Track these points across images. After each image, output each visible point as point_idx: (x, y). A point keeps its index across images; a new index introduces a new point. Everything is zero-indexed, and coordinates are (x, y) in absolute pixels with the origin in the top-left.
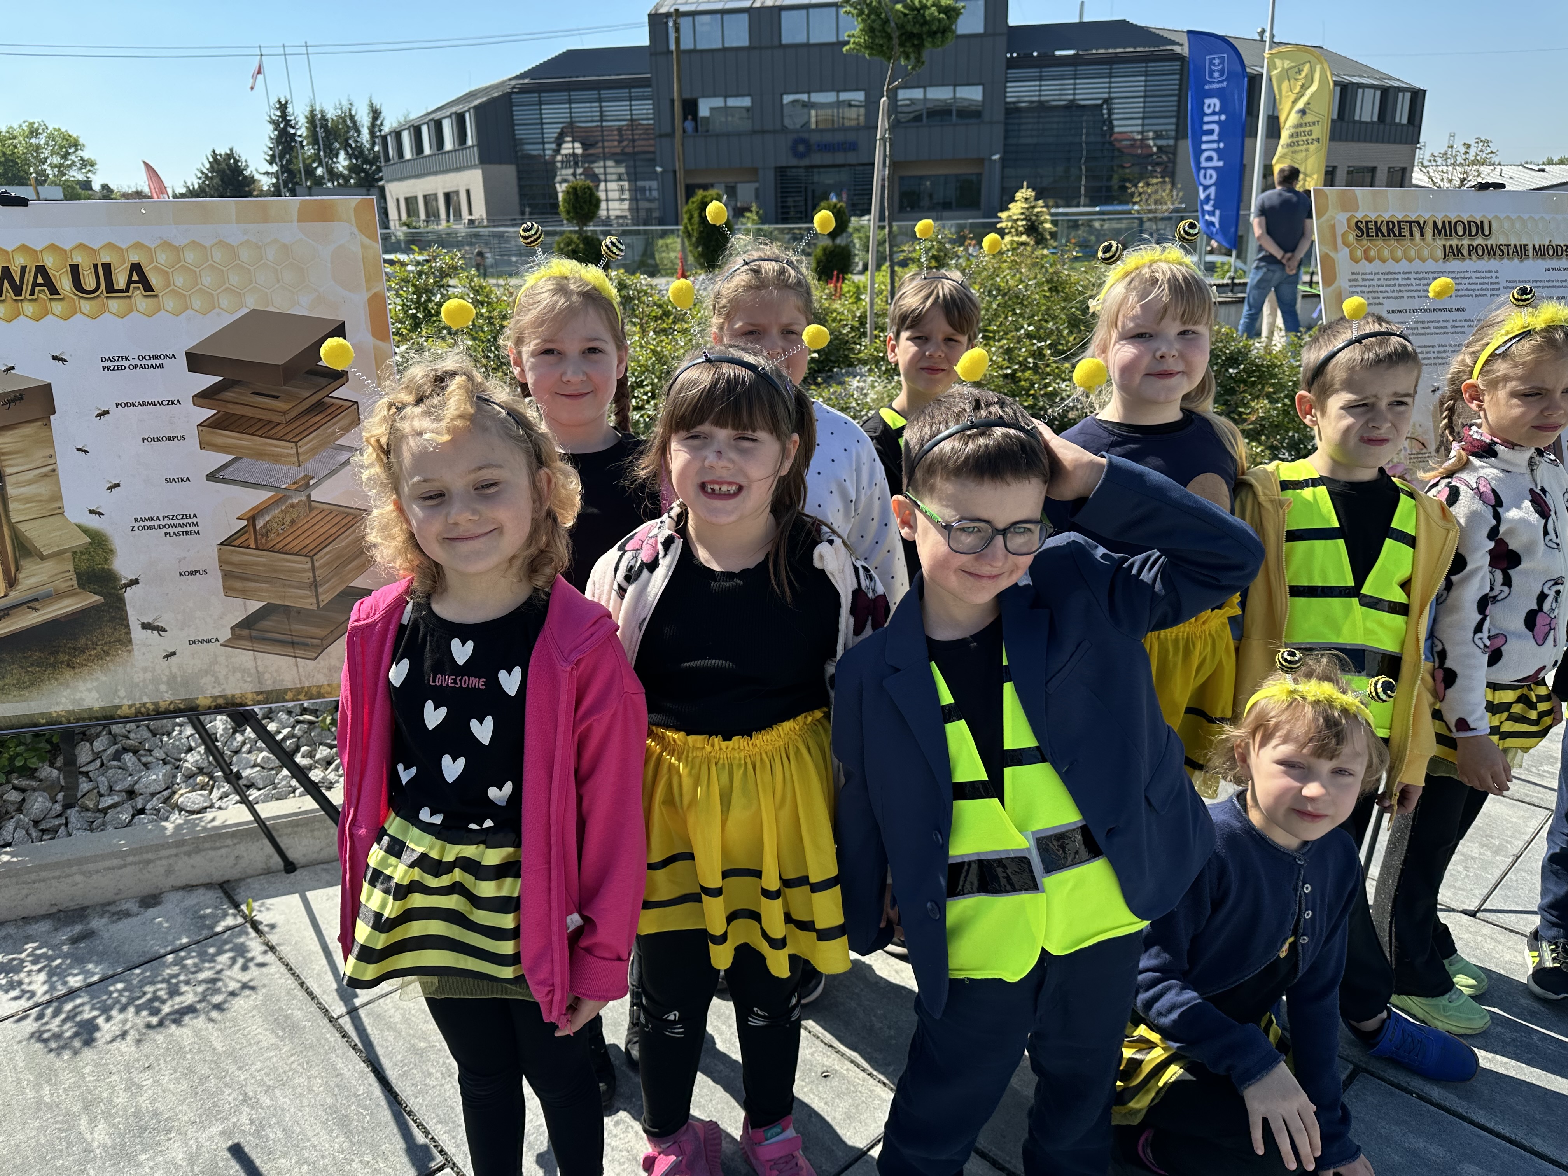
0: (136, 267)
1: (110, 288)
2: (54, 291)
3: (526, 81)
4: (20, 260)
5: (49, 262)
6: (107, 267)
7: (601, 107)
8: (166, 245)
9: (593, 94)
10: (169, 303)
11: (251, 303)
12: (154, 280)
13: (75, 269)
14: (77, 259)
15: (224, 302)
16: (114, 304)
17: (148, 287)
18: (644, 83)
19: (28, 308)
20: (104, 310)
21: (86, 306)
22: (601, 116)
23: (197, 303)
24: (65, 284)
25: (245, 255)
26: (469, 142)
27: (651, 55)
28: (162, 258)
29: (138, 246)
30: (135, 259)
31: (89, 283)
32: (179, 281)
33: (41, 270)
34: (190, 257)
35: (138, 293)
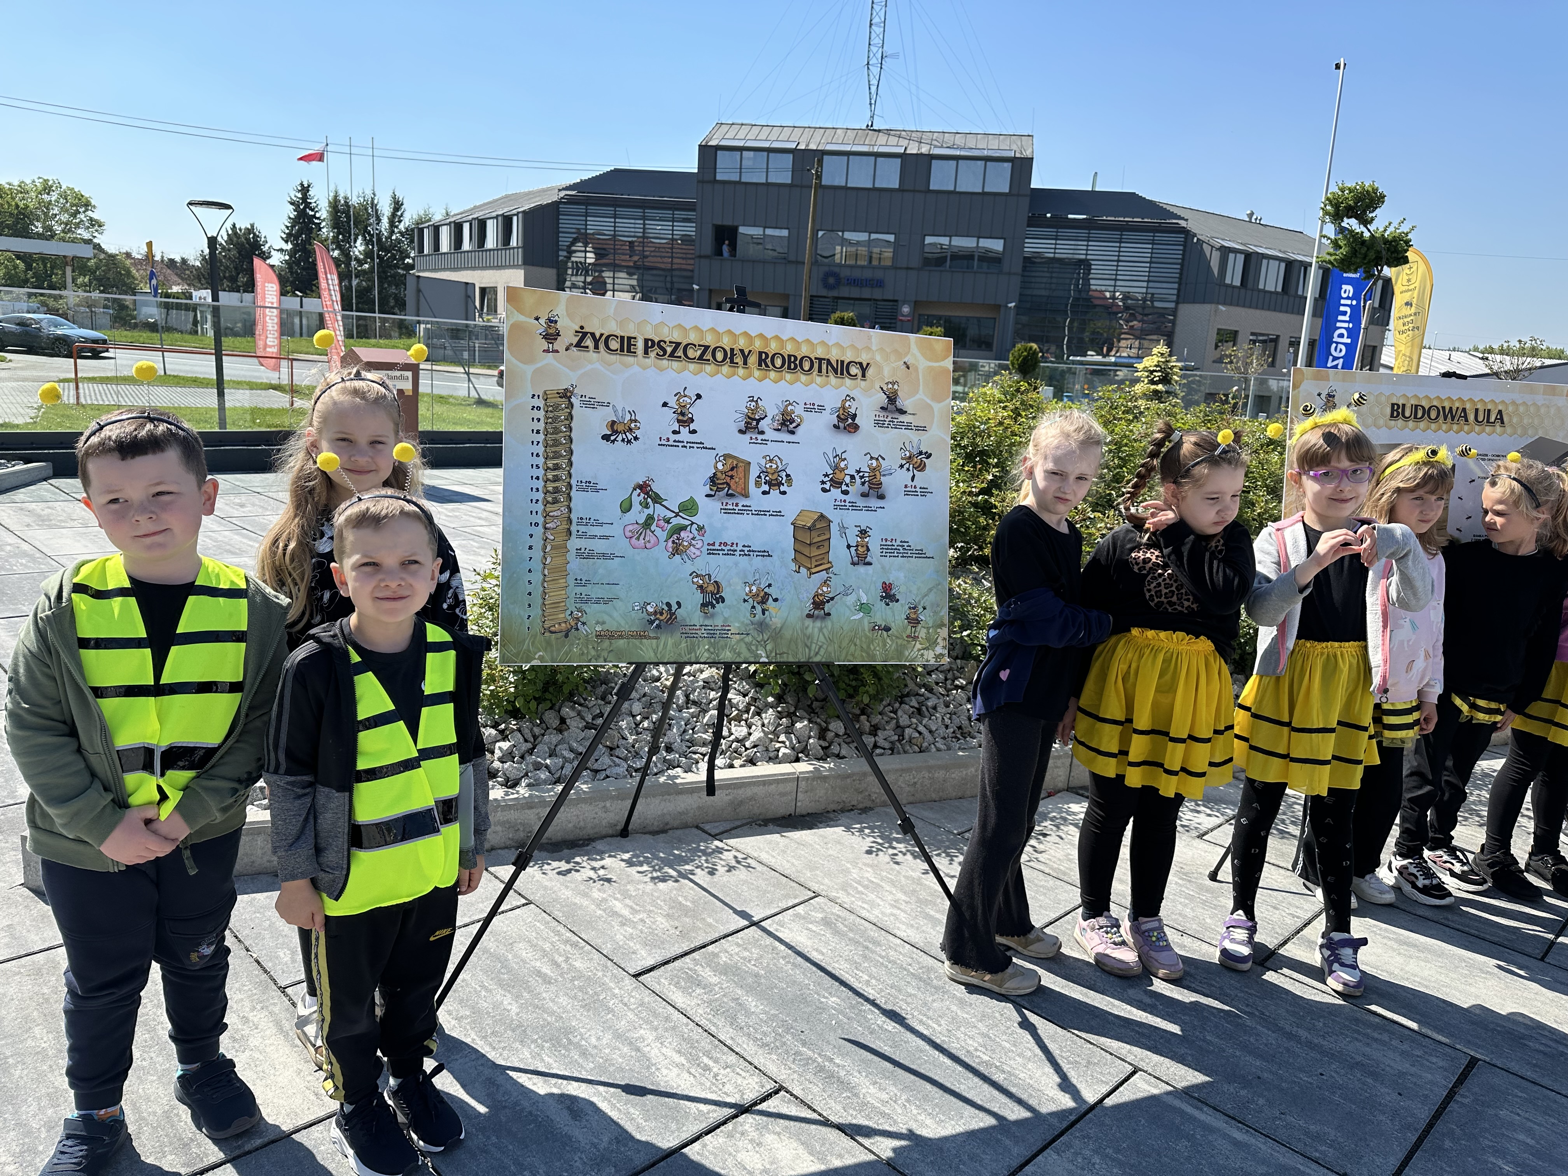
0: (1500, 412)
1: (1488, 422)
2: (1467, 420)
3: (573, 193)
4: (1457, 405)
5: (1468, 406)
6: (1489, 411)
7: (644, 224)
8: (1514, 403)
9: (638, 212)
10: (1509, 430)
11: (1540, 434)
12: (1505, 419)
13: (1477, 410)
14: (1479, 406)
15: (1530, 432)
16: (1488, 429)
17: (1502, 422)
18: (691, 207)
19: (1455, 427)
20: (1484, 431)
21: (1477, 428)
22: (644, 233)
23: (1519, 431)
24: (1471, 417)
25: (1542, 410)
26: (514, 242)
27: (699, 182)
28: (1511, 409)
29: (1503, 402)
30: (1500, 408)
31: (1480, 419)
32: (1515, 420)
33: (1464, 410)
34: (1521, 409)
35: (1498, 425)
